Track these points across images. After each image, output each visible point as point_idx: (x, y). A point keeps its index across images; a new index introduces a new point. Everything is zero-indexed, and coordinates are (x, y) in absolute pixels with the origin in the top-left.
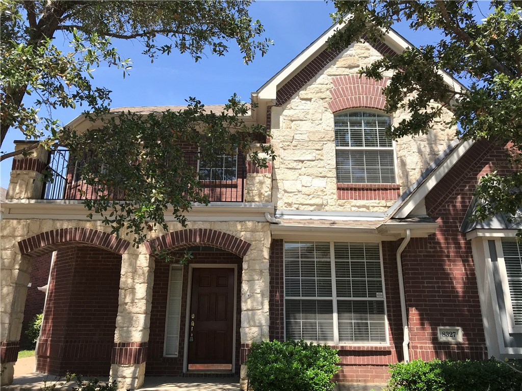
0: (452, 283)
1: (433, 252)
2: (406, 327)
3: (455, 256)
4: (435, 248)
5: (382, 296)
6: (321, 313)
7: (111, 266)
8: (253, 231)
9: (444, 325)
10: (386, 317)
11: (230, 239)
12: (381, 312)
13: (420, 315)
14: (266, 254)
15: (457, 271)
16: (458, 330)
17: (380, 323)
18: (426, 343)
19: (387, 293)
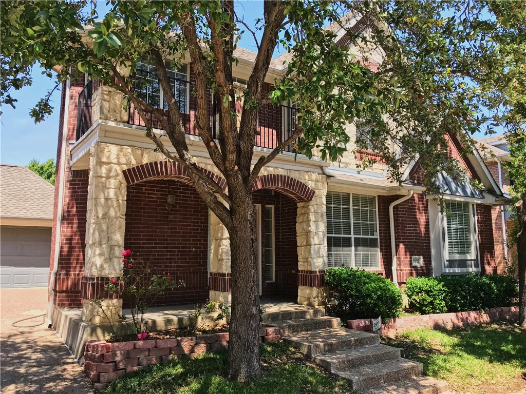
0: (419, 227)
1: (412, 206)
2: (395, 256)
3: (422, 210)
4: (412, 203)
5: (377, 236)
6: (345, 247)
7: (155, 199)
8: (317, 181)
9: (415, 255)
10: (379, 249)
11: (303, 186)
12: (376, 246)
13: (405, 248)
14: (324, 201)
15: (422, 219)
16: (420, 258)
17: (374, 254)
18: (407, 267)
19: (380, 233)
